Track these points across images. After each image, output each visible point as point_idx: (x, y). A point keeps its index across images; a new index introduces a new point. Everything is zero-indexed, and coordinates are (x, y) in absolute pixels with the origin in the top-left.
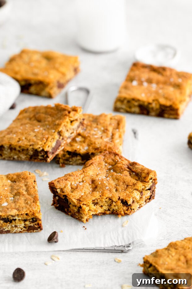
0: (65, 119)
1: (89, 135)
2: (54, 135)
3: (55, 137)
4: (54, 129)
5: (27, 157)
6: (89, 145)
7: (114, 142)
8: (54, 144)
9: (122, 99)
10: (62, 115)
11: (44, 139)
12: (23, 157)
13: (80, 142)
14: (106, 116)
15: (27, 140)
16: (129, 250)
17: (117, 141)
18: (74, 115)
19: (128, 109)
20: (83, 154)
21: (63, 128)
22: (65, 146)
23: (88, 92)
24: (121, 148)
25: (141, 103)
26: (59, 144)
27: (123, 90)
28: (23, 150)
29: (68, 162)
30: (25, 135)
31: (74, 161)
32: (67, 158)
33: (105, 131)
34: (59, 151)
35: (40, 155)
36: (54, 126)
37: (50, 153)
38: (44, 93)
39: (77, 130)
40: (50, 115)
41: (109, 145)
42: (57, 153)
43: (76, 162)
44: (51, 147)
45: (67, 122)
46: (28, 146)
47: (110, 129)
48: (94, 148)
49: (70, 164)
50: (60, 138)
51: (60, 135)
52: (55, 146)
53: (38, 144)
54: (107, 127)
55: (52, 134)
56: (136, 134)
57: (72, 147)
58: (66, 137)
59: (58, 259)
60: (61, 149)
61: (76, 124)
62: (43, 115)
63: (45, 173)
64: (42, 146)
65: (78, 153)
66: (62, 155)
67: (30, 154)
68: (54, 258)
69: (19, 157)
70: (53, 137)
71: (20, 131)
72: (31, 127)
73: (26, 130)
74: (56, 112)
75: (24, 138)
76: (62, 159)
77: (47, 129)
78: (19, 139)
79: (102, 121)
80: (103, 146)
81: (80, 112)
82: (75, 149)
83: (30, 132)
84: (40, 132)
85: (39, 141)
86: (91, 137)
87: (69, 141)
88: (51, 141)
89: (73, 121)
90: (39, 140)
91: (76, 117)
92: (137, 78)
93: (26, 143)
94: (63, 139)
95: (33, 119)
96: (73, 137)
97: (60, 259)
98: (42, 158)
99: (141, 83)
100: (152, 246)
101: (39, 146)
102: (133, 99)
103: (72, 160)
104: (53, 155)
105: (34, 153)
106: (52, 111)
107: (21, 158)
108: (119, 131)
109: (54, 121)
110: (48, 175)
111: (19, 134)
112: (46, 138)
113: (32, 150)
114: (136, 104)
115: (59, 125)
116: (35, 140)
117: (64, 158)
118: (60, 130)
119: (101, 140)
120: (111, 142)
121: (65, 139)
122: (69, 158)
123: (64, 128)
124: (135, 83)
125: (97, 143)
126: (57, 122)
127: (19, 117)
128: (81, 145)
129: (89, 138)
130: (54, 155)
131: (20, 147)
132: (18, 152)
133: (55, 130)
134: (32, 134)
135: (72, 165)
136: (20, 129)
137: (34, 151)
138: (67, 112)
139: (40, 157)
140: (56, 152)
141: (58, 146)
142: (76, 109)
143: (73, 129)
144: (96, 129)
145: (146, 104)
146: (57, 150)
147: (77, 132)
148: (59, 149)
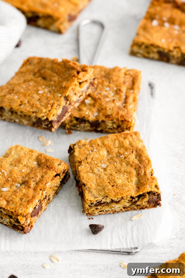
0: (73, 81)
1: (100, 96)
2: (60, 101)
3: (61, 103)
4: (60, 93)
5: (29, 123)
6: (99, 111)
7: (127, 108)
8: (59, 111)
9: (140, 44)
10: (70, 75)
11: (49, 106)
12: (25, 122)
13: (90, 104)
14: (120, 70)
15: (30, 104)
16: (136, 252)
17: (131, 107)
18: (84, 76)
19: (146, 55)
20: (92, 121)
21: (70, 93)
22: (72, 111)
23: (102, 26)
24: (135, 115)
25: (161, 50)
26: (65, 111)
27: (142, 32)
28: (25, 116)
29: (76, 128)
30: (28, 98)
31: (82, 127)
32: (74, 123)
33: (118, 92)
34: (66, 118)
35: (44, 124)
36: (60, 88)
37: (55, 121)
38: (53, 28)
39: (86, 92)
40: (57, 73)
41: (121, 113)
42: (63, 120)
43: (84, 129)
44: (57, 115)
45: (75, 85)
46: (31, 113)
47: (124, 89)
48: (105, 115)
49: (77, 130)
50: (66, 104)
51: (67, 100)
52: (61, 114)
53: (42, 112)
54: (120, 86)
55: (58, 99)
56: (154, 89)
57: (80, 113)
58: (73, 101)
59: (58, 261)
60: (67, 115)
61: (85, 86)
62: (49, 72)
63: (50, 142)
64: (46, 114)
65: (87, 120)
66: (69, 121)
67: (33, 120)
68: (53, 259)
69: (20, 121)
70: (59, 103)
71: (22, 91)
72: (34, 86)
73: (29, 90)
74: (64, 70)
75: (26, 102)
76: (68, 124)
77: (52, 91)
78: (21, 102)
79: (115, 78)
80: (115, 113)
81: (90, 72)
82: (83, 115)
83: (34, 93)
84: (45, 95)
85: (43, 108)
86: (102, 100)
87: (77, 105)
88: (57, 108)
89: (83, 82)
90: (43, 106)
91: (85, 79)
92: (157, 17)
93: (28, 109)
94: (70, 104)
95: (37, 75)
96: (82, 100)
97: (59, 261)
98: (46, 127)
99: (162, 24)
100: (162, 247)
101: (43, 114)
102: (152, 45)
103: (80, 126)
104: (58, 124)
105: (37, 120)
106: (59, 67)
107: (23, 122)
108: (134, 93)
109: (61, 82)
110: (52, 144)
111: (21, 95)
112: (50, 105)
113: (35, 117)
114: (155, 50)
115: (66, 88)
116: (39, 106)
117: (71, 124)
118: (67, 95)
119: (113, 105)
120: (124, 109)
121: (73, 104)
122: (77, 124)
123: (72, 92)
124: (155, 23)
125: (108, 109)
126: (64, 84)
127: (22, 70)
128: (90, 110)
129: (99, 101)
130: (60, 124)
131: (21, 112)
132: (19, 117)
133: (62, 94)
134: (36, 97)
135: (80, 130)
136: (22, 87)
137: (37, 119)
138: (75, 73)
139: (44, 126)
140: (61, 120)
141: (65, 112)
142: (86, 69)
143: (82, 92)
144: (108, 89)
145: (166, 51)
146: (63, 117)
147: (86, 94)
148: (65, 116)
